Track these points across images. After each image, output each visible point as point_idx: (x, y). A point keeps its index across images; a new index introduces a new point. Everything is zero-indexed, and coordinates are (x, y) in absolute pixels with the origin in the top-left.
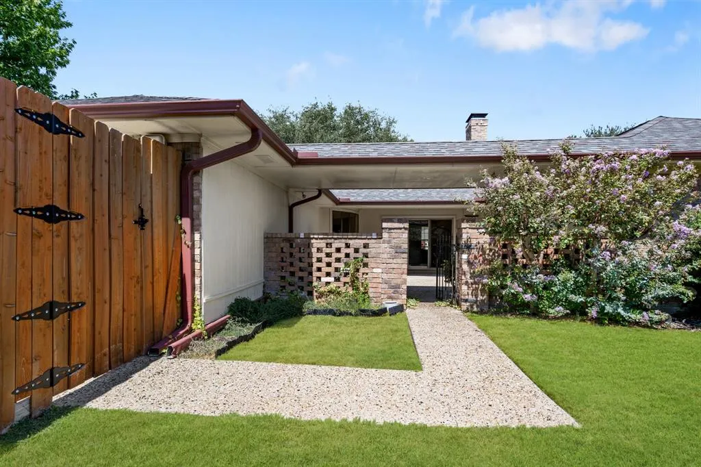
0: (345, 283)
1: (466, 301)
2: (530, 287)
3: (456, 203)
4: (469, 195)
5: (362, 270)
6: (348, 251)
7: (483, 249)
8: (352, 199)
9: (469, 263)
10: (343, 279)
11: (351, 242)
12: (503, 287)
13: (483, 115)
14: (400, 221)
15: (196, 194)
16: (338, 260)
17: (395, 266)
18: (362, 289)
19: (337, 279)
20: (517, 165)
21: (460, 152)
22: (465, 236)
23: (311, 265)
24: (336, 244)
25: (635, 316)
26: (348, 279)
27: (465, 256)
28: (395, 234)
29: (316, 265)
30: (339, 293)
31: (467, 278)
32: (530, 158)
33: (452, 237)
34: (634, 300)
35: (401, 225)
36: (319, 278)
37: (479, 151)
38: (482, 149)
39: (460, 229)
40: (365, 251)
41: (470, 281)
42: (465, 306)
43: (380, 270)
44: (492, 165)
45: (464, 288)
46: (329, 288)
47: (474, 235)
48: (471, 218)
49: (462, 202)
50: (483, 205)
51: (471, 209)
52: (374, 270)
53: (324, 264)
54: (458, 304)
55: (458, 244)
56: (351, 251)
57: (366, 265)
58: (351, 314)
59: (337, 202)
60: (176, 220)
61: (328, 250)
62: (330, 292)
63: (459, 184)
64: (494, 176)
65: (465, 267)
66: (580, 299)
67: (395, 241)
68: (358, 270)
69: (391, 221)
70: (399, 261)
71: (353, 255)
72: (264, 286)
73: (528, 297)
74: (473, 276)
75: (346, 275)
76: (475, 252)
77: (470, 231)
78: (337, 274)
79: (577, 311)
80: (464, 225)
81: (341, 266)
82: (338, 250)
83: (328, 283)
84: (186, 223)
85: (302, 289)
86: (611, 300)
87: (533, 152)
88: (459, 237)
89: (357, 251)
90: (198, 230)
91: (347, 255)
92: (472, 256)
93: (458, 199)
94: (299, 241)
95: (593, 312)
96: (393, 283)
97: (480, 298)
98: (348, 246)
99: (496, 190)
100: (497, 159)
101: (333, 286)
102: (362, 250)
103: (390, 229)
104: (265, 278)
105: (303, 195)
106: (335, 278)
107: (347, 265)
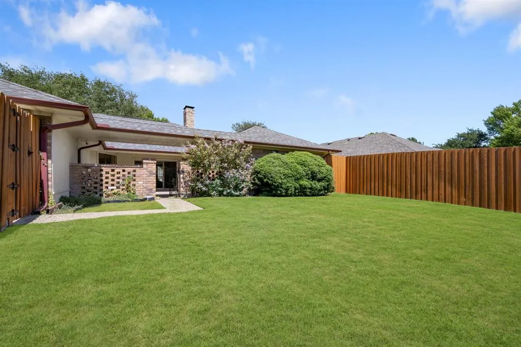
0: (122, 189)
1: (182, 194)
2: (206, 186)
3: (178, 153)
4: (182, 150)
5: (132, 183)
6: (124, 173)
7: (189, 173)
8: (115, 147)
9: (183, 178)
10: (121, 187)
11: (126, 169)
12: (197, 186)
13: (193, 108)
14: (152, 160)
15: (49, 141)
16: (118, 178)
17: (149, 180)
18: (132, 191)
19: (118, 188)
20: (200, 141)
21: (179, 132)
22: (181, 167)
23: (102, 180)
24: (117, 170)
25: (238, 193)
26: (124, 187)
27: (182, 176)
28: (149, 165)
29: (105, 181)
30: (119, 194)
31: (183, 185)
32: (205, 138)
33: (176, 168)
34: (236, 188)
35: (153, 162)
36: (107, 187)
37: (187, 133)
38: (188, 132)
39: (179, 164)
40: (134, 173)
41: (184, 186)
42: (182, 196)
43: (142, 183)
44: (191, 140)
45: (182, 189)
46: (113, 192)
47: (185, 167)
48: (184, 160)
49: (180, 153)
50: (188, 155)
51: (184, 156)
52: (139, 182)
53: (110, 180)
54: (179, 196)
55: (179, 171)
56: (126, 173)
57: (135, 180)
58: (129, 201)
59: (105, 148)
60: (39, 153)
61: (113, 173)
62: (114, 194)
63: (179, 145)
64: (192, 144)
65: (182, 180)
66: (221, 189)
67: (149, 169)
68: (130, 183)
69: (148, 159)
70: (152, 178)
71: (127, 175)
72: (70, 193)
73: (204, 189)
74: (185, 182)
75: (124, 185)
76: (186, 174)
77: (184, 165)
78: (118, 185)
79: (221, 194)
80: (181, 163)
81: (121, 181)
82: (119, 173)
83: (112, 190)
84: (43, 155)
85: (96, 193)
86: (229, 189)
87: (207, 136)
88: (179, 168)
89: (129, 173)
90: (50, 159)
91: (124, 175)
92: (185, 176)
93: (179, 151)
94: (94, 168)
95: (225, 193)
96: (149, 188)
97: (188, 193)
98: (124, 171)
99: (192, 150)
100: (193, 137)
101: (116, 191)
102: (132, 173)
103: (147, 163)
104: (70, 188)
105: (87, 143)
106: (117, 187)
107: (123, 180)
